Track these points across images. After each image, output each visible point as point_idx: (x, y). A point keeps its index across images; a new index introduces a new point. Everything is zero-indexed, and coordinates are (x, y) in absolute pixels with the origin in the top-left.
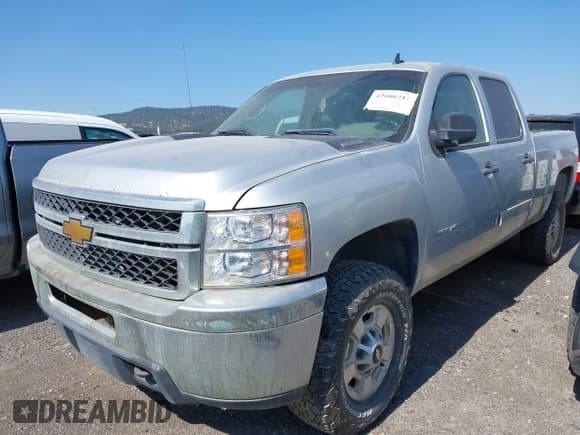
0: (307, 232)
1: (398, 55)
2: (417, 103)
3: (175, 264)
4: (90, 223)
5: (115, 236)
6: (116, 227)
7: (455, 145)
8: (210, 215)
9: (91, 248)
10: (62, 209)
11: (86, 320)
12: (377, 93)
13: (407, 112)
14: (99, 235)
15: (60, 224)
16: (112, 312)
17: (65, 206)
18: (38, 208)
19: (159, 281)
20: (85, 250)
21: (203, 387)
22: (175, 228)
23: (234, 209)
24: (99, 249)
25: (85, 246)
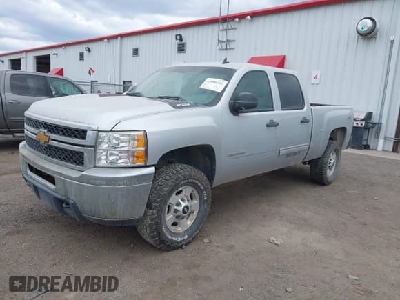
0: (146, 144)
1: (226, 59)
2: (226, 87)
3: (83, 154)
4: (49, 134)
5: (59, 141)
6: (60, 137)
7: (242, 109)
8: (100, 133)
9: (48, 146)
10: (37, 127)
11: (44, 181)
12: (208, 79)
13: (219, 91)
14: (52, 140)
15: (35, 134)
16: (55, 175)
17: (39, 126)
18: (26, 126)
19: (76, 162)
20: (46, 148)
21: (91, 211)
22: (84, 138)
23: (111, 131)
24: (52, 146)
25: (46, 145)
